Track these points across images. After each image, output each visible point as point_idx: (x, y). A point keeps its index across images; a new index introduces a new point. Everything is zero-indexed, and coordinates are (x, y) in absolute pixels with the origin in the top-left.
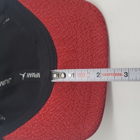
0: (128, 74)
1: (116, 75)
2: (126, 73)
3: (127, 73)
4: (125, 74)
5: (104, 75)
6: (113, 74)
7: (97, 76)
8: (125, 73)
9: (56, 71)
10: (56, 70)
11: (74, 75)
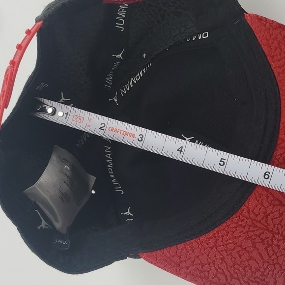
0: (143, 138)
1: (127, 134)
3: (143, 136)
4: (139, 137)
5: (110, 129)
6: (124, 131)
7: (100, 128)
9: (42, 101)
10: (43, 99)
11: (67, 116)
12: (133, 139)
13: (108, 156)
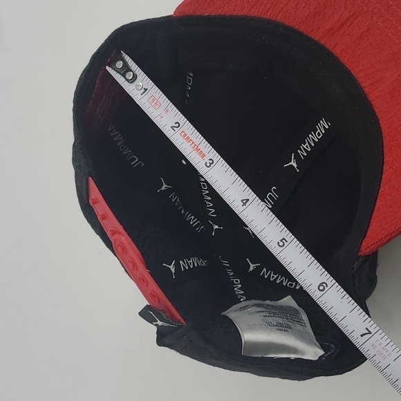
0: (212, 165)
1: (198, 149)
2: (211, 162)
3: (213, 163)
4: (208, 161)
5: (183, 134)
6: (195, 145)
7: (172, 127)
8: (210, 160)
11: (144, 92)
12: (201, 159)
13: (273, 277)
